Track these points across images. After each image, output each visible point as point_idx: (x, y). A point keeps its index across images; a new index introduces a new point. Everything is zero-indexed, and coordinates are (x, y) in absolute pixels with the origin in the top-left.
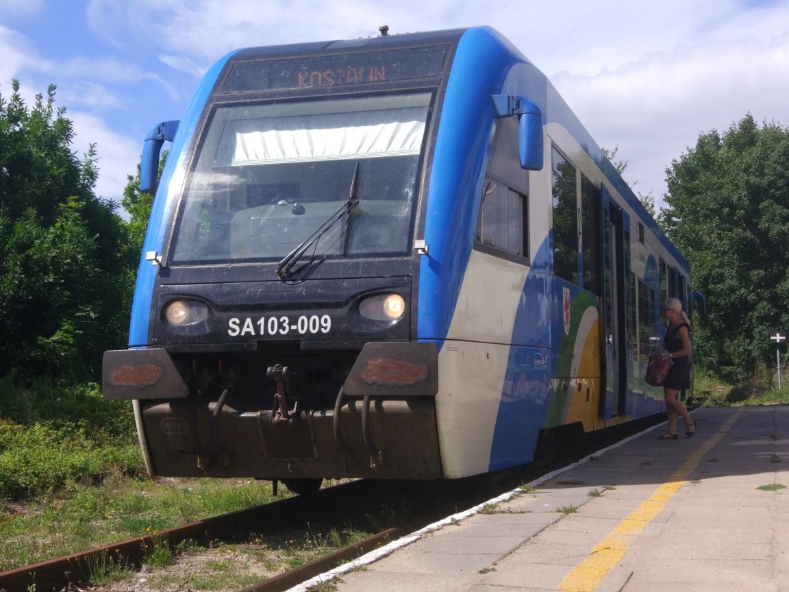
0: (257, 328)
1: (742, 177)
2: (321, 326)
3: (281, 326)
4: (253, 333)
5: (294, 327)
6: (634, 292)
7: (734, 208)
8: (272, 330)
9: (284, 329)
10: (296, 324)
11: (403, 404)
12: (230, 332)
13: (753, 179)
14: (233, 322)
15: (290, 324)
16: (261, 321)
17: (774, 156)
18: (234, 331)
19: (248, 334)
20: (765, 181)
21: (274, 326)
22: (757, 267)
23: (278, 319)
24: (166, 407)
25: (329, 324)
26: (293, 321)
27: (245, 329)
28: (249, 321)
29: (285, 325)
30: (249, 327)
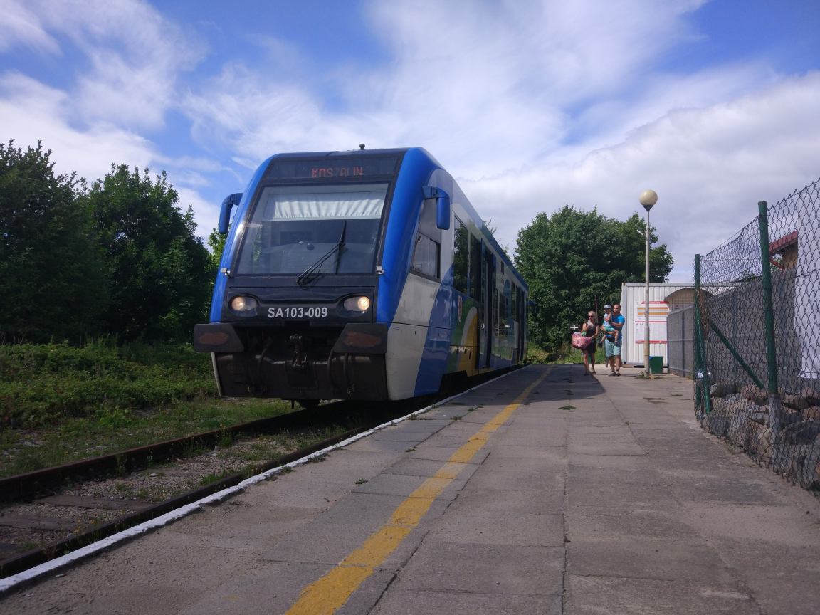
0: (285, 313)
1: (558, 239)
2: (322, 314)
3: (298, 312)
4: (282, 316)
5: (306, 314)
6: (497, 300)
7: (552, 256)
8: (294, 315)
9: (300, 315)
10: (307, 312)
11: (367, 358)
12: (269, 315)
13: (564, 240)
14: (271, 310)
15: (304, 312)
16: (287, 310)
17: (576, 228)
18: (271, 315)
19: (279, 317)
20: (570, 242)
21: (295, 312)
22: (564, 289)
23: (297, 309)
24: (231, 357)
25: (326, 312)
26: (306, 310)
27: (278, 314)
28: (280, 309)
29: (301, 312)
30: (280, 313)
